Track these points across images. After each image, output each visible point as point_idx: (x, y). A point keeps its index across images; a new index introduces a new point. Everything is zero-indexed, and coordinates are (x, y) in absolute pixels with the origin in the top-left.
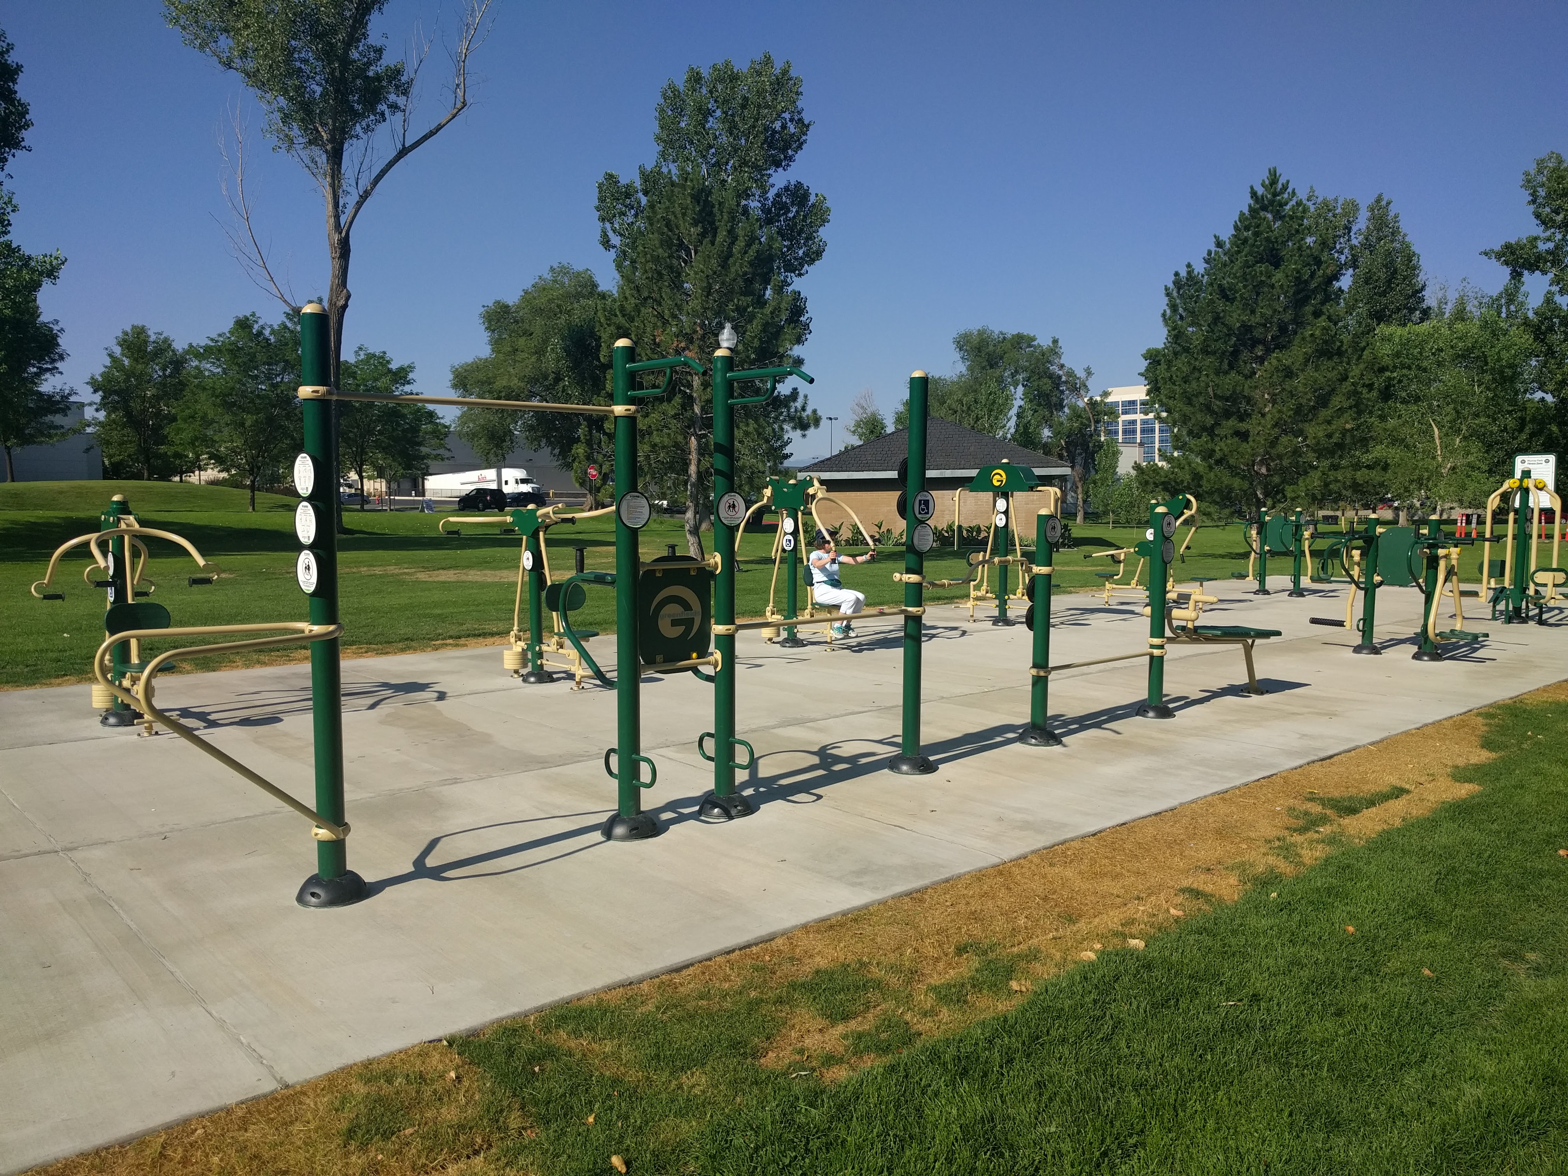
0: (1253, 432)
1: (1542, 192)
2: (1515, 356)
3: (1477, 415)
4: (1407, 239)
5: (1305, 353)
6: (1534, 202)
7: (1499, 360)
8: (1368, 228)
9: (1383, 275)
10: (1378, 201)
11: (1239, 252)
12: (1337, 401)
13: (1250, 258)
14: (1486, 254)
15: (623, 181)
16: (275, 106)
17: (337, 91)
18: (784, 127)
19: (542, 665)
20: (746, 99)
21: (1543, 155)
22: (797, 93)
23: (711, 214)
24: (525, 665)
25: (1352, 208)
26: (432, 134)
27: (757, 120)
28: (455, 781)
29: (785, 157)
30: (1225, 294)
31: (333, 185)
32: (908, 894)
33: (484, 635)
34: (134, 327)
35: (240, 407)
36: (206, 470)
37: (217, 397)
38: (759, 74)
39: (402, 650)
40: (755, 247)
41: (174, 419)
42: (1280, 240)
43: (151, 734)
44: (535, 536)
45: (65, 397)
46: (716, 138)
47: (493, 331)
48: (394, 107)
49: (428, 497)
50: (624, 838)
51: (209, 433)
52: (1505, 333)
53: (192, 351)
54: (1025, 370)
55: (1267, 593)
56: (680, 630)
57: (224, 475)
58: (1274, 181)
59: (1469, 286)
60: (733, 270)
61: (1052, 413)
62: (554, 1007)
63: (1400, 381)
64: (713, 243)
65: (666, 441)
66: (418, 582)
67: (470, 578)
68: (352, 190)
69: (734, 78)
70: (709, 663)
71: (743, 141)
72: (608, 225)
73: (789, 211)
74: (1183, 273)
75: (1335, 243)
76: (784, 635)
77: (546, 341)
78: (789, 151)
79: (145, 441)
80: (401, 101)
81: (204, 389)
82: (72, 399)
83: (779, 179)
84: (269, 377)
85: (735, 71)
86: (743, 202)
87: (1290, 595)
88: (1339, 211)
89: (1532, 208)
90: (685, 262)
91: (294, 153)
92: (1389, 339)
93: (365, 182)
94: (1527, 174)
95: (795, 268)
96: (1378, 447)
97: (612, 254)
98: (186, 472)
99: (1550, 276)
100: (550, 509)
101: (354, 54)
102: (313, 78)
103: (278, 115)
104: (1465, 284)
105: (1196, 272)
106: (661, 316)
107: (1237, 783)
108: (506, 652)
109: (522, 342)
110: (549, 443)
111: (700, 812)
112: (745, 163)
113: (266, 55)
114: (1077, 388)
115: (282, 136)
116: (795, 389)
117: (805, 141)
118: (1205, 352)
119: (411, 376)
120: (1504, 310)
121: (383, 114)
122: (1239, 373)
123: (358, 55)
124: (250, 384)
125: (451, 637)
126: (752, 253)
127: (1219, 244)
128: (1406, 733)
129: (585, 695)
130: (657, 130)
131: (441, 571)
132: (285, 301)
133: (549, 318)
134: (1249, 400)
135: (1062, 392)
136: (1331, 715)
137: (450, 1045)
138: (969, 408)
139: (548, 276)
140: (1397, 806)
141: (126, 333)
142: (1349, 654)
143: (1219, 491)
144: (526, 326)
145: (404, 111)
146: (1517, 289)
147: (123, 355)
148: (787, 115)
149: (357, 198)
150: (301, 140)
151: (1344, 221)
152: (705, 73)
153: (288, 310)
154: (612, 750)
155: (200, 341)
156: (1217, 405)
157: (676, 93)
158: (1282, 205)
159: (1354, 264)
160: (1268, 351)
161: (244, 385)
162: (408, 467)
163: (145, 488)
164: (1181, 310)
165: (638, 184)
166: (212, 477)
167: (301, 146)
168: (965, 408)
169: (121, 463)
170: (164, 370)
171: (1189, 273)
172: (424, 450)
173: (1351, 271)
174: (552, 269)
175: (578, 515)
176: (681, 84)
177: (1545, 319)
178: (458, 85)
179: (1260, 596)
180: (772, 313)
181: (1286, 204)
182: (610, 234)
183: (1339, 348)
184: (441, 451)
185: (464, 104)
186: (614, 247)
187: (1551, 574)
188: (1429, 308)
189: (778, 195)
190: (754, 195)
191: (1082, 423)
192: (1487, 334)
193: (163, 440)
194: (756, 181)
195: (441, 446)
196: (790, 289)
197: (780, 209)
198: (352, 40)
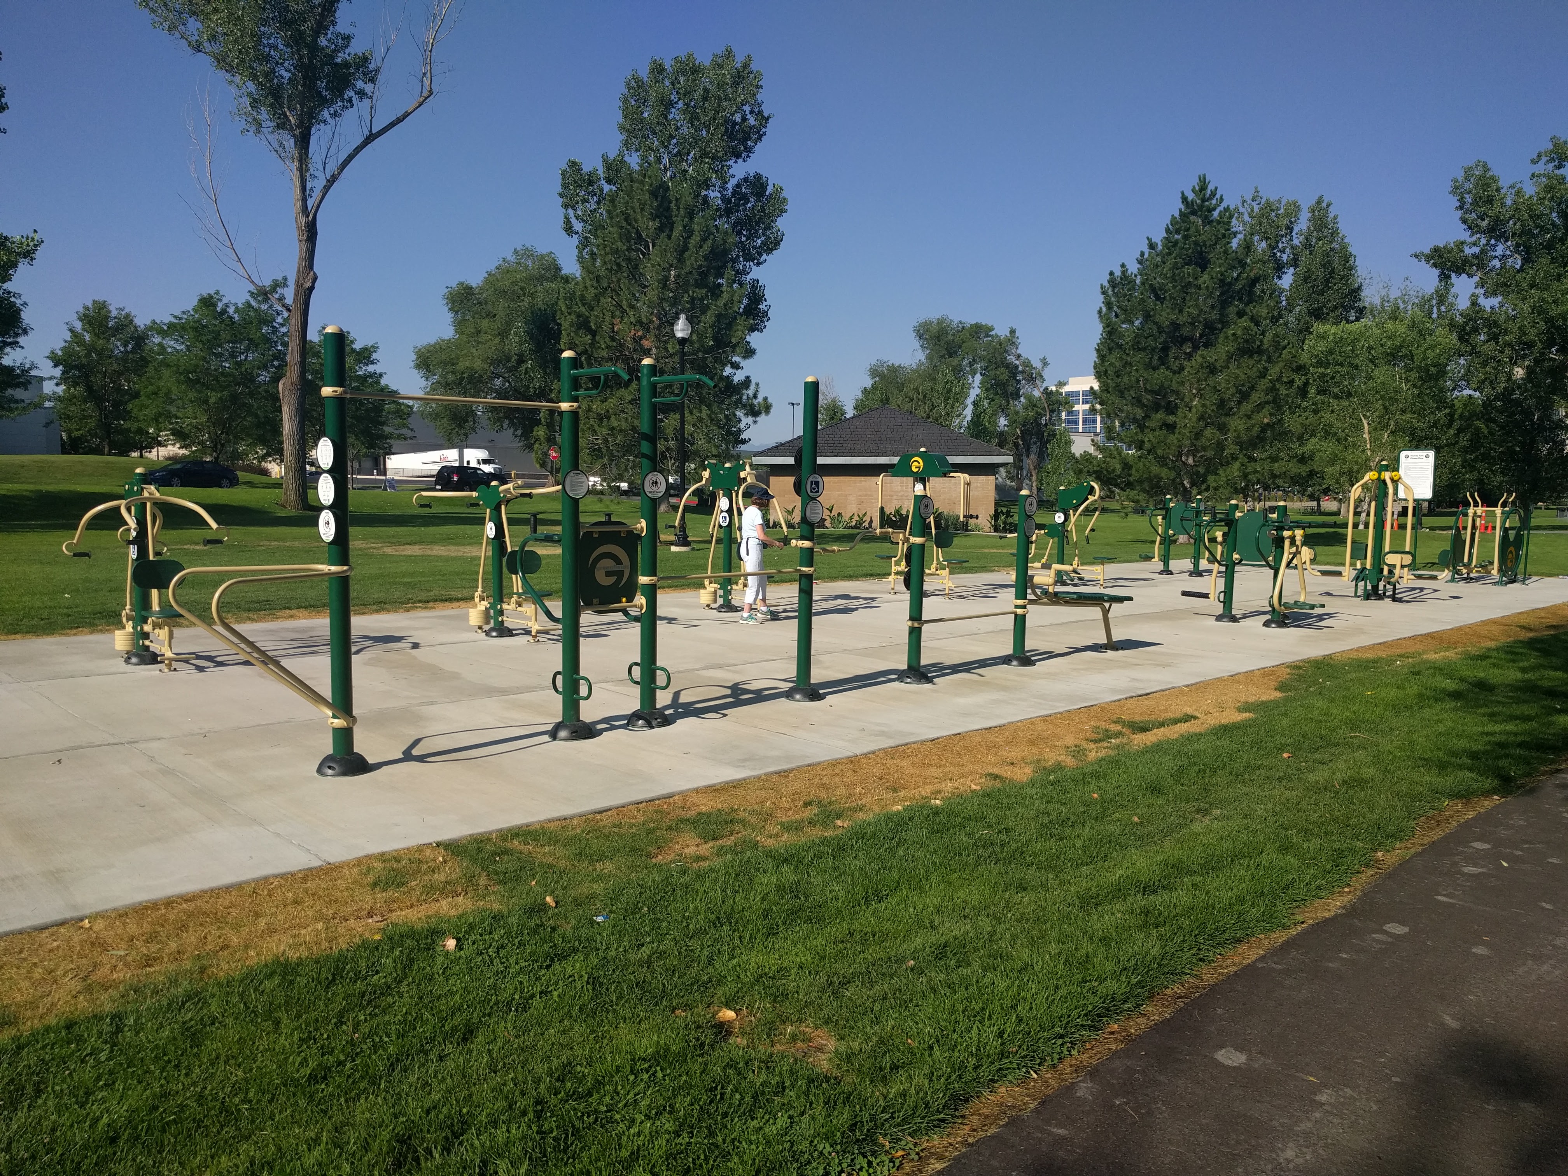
0: (1180, 423)
1: (1468, 199)
2: (1440, 355)
3: (1404, 412)
4: (1346, 240)
5: (1228, 351)
6: (1461, 207)
7: (1425, 358)
8: (1309, 228)
9: (1320, 274)
10: (1319, 201)
11: (1169, 254)
12: (1256, 397)
13: (1178, 260)
14: (1416, 256)
15: (586, 168)
16: (244, 90)
17: (305, 77)
18: (744, 119)
19: (502, 622)
20: (706, 90)
21: (1471, 163)
22: (757, 87)
23: (668, 209)
24: (487, 622)
25: (1294, 210)
26: (399, 120)
27: (717, 112)
28: (432, 703)
29: (745, 148)
30: (1157, 293)
31: (300, 169)
32: (778, 773)
33: (450, 600)
34: (95, 302)
35: (204, 384)
36: (166, 446)
37: (181, 374)
38: (721, 66)
39: (377, 611)
40: (709, 242)
41: (137, 395)
42: (1208, 243)
43: (170, 670)
44: (497, 508)
45: (25, 372)
46: (677, 129)
47: (457, 312)
48: (361, 94)
49: (390, 476)
50: (566, 739)
51: (173, 410)
52: (1431, 332)
53: (155, 327)
54: (983, 359)
55: (1170, 573)
56: (612, 580)
57: (184, 451)
58: (1203, 188)
59: (1410, 285)
60: (688, 263)
61: (1008, 402)
62: (510, 830)
63: (1333, 378)
64: (669, 238)
65: (624, 425)
66: (385, 555)
67: (434, 553)
68: (319, 174)
69: (696, 70)
70: (635, 606)
71: (704, 133)
72: (571, 212)
73: (748, 201)
74: (1118, 273)
75: (1277, 242)
76: (720, 601)
77: (509, 324)
78: (749, 143)
79: (106, 417)
80: (368, 88)
81: (168, 366)
82: (33, 373)
83: (739, 170)
84: (233, 355)
85: (697, 63)
86: (704, 193)
87: (1190, 575)
88: (1282, 211)
89: (1459, 213)
90: (644, 254)
91: (262, 137)
92: (1323, 337)
93: (332, 167)
94: (1455, 181)
95: (754, 256)
96: (1313, 440)
97: (575, 240)
98: (146, 448)
99: (1476, 279)
100: (510, 486)
101: (323, 41)
102: (282, 64)
103: (247, 101)
104: (1408, 282)
105: (1129, 272)
106: (619, 306)
107: (1061, 710)
108: (471, 610)
109: (485, 323)
110: (512, 424)
111: (628, 724)
112: (704, 154)
113: (235, 41)
114: (1033, 378)
115: (250, 119)
116: (748, 377)
117: (764, 133)
118: (1137, 347)
119: (374, 356)
120: (1435, 310)
121: (350, 100)
122: (1168, 368)
123: (326, 43)
124: (214, 363)
125: (420, 601)
126: (707, 247)
127: (1152, 246)
128: (1219, 679)
129: (540, 646)
130: (621, 120)
131: (407, 547)
132: (252, 282)
133: (512, 300)
134: (1177, 393)
135: (1019, 382)
136: (1164, 666)
137: (438, 846)
138: (925, 397)
139: (512, 258)
140: (1183, 728)
141: (86, 308)
142: (1212, 622)
143: (1149, 480)
144: (490, 308)
145: (371, 97)
146: (1447, 290)
147: (84, 330)
148: (747, 108)
149: (324, 182)
150: (269, 123)
151: (1285, 222)
152: (668, 65)
153: (252, 288)
154: (559, 673)
155: (165, 318)
156: (1147, 398)
157: (640, 84)
158: (1211, 210)
159: (1295, 262)
160: (1196, 348)
161: (208, 363)
162: (371, 446)
163: (108, 463)
164: (1115, 308)
165: (601, 172)
166: (171, 453)
167: (270, 130)
168: (921, 396)
169: (79, 438)
170: (126, 346)
171: (1123, 273)
172: (387, 429)
173: (1292, 269)
174: (516, 251)
175: (535, 491)
176: (644, 74)
177: (1470, 320)
178: (424, 74)
179: (1164, 576)
180: (725, 305)
181: (1214, 209)
182: (573, 220)
183: (1259, 347)
184: (404, 431)
185: (431, 93)
186: (577, 233)
187: (1399, 556)
188: (1365, 307)
189: (738, 186)
190: (714, 186)
191: (1037, 412)
192: (1414, 334)
193: (126, 415)
194: (716, 172)
195: (404, 426)
196: (748, 277)
197: (740, 199)
198: (321, 27)
